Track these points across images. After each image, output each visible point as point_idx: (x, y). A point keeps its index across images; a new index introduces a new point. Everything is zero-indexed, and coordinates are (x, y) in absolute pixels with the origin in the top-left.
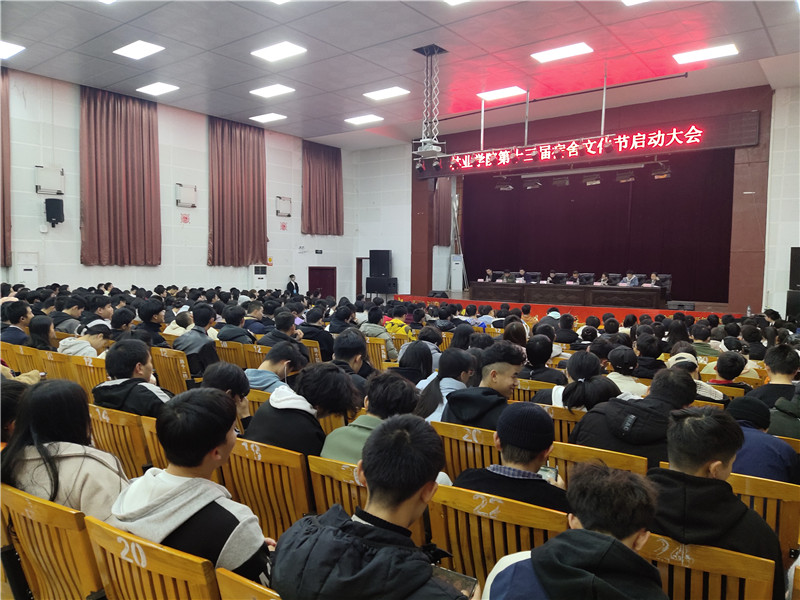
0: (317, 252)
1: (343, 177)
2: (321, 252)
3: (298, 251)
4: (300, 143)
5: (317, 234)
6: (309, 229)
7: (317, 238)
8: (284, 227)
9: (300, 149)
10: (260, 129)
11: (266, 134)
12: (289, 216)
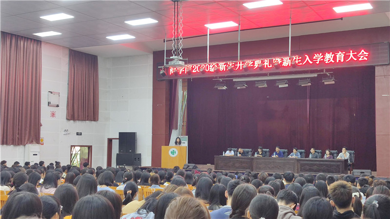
0: (77, 134)
1: (99, 77)
2: (81, 134)
3: (64, 133)
4: (67, 52)
5: (78, 120)
6: (72, 116)
7: (78, 123)
8: (53, 115)
9: (67, 56)
10: (38, 41)
11: (42, 44)
12: (58, 106)
